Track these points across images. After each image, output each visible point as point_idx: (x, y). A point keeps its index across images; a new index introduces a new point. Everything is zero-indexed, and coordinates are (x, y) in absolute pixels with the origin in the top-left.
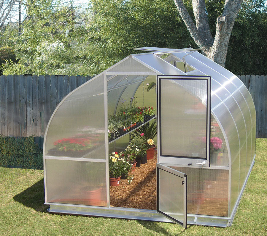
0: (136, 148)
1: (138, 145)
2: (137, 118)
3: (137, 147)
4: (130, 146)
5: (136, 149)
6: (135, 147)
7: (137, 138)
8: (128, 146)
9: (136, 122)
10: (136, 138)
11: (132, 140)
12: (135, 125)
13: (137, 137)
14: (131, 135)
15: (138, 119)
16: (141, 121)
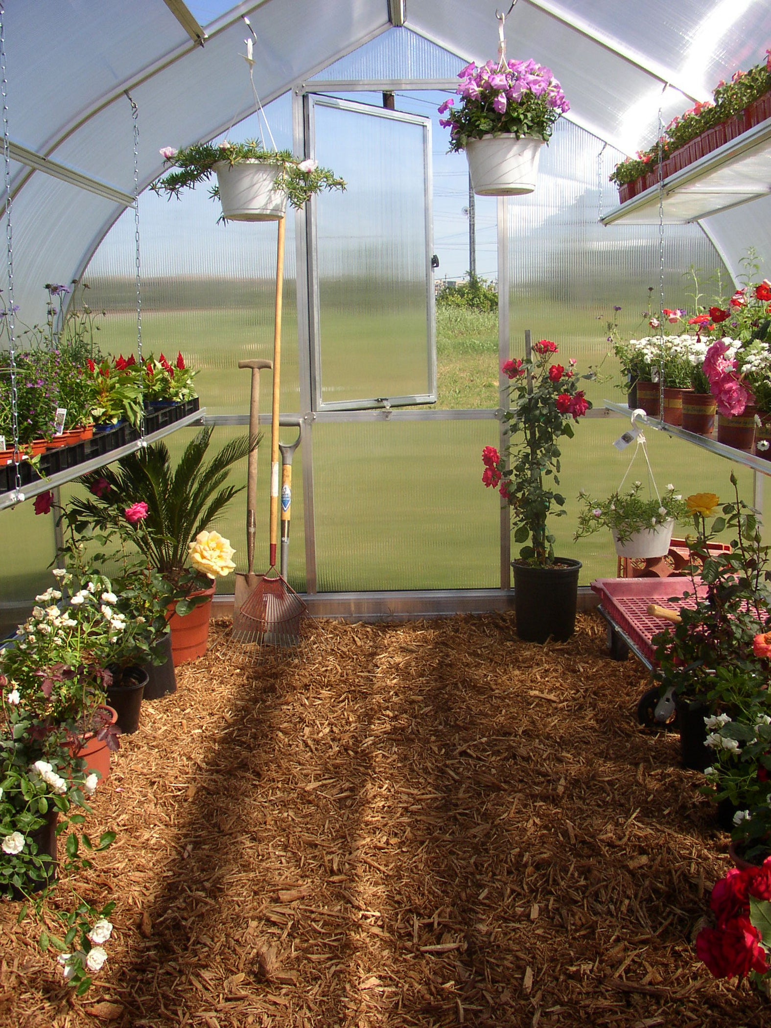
0: (108, 604)
1: (120, 585)
2: (100, 393)
3: (111, 597)
4: (58, 594)
5: (107, 611)
6: (97, 601)
7: (105, 540)
8: (46, 597)
9: (96, 419)
10: (99, 537)
11: (69, 549)
12: (88, 435)
13: (105, 533)
14: (65, 522)
15: (104, 399)
16: (124, 419)
